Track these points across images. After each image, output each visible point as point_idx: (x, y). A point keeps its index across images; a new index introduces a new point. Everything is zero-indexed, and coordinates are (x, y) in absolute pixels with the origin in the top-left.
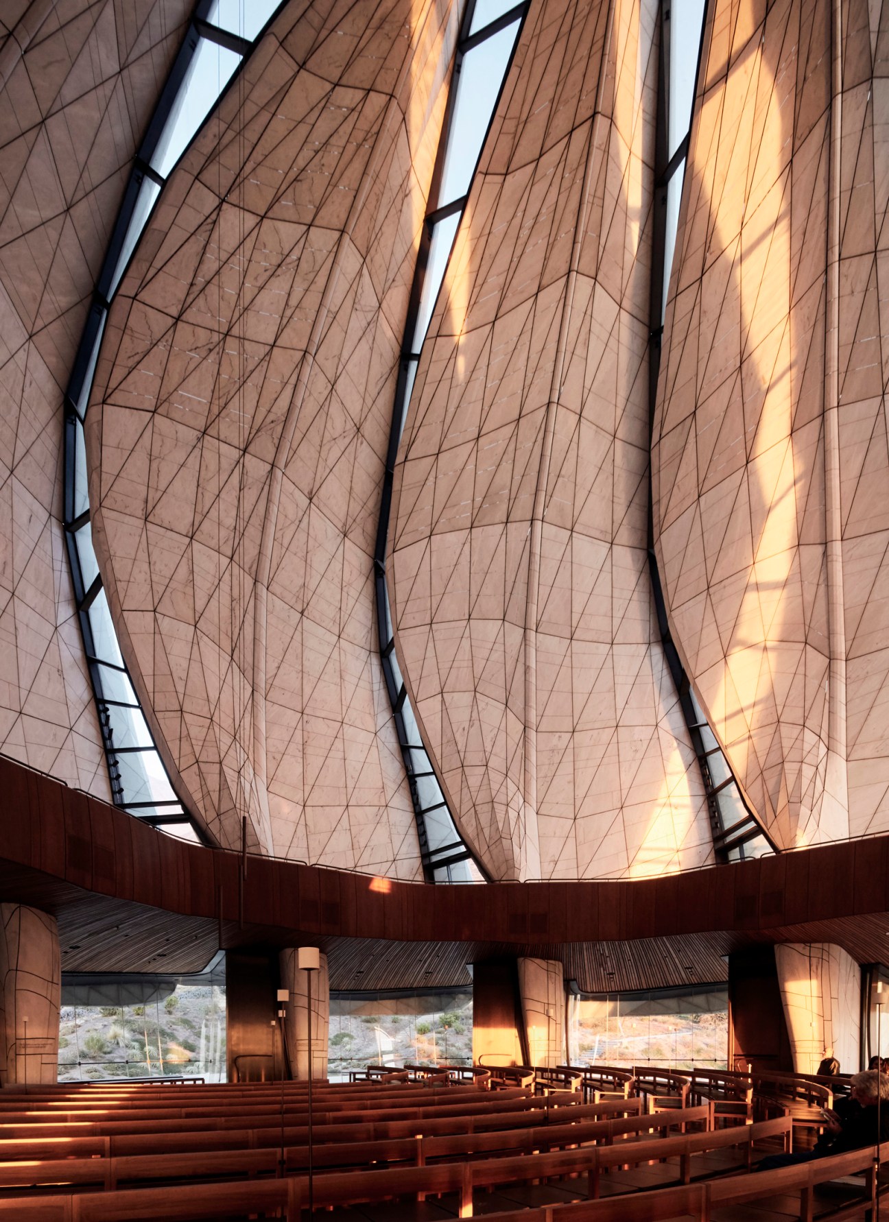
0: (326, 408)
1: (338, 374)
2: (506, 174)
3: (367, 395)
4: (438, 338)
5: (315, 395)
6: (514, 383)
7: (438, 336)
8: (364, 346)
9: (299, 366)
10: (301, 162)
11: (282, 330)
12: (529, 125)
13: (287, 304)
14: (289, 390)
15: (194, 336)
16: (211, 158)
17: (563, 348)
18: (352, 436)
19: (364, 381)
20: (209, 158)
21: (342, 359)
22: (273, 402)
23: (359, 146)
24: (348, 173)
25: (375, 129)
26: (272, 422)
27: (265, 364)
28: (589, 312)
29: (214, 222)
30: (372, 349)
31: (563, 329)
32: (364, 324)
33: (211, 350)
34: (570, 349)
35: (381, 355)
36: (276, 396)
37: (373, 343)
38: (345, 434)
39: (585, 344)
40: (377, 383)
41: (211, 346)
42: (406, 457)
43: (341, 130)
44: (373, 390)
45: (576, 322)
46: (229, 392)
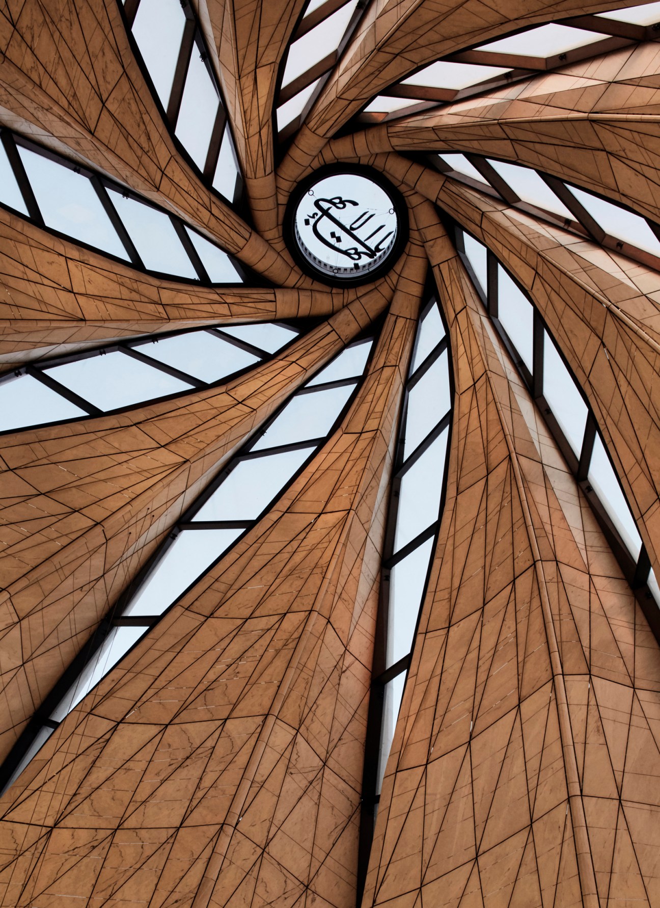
0: (255, 874)
1: (270, 836)
2: (449, 627)
3: (316, 849)
4: (398, 773)
5: (239, 863)
6: (515, 788)
7: (397, 772)
8: (307, 805)
9: (215, 840)
10: (212, 676)
11: (192, 811)
12: (463, 590)
13: (198, 787)
14: (200, 866)
15: (73, 838)
16: (107, 696)
17: (568, 740)
18: (297, 896)
19: (311, 835)
20: (104, 697)
21: (275, 822)
22: (178, 881)
23: (278, 652)
24: (270, 671)
25: (296, 635)
26: (176, 901)
27: (168, 847)
28: (593, 702)
29: (108, 741)
30: (318, 805)
31: (562, 726)
32: (304, 783)
33: (94, 847)
34: (580, 739)
35: (333, 807)
36: (182, 874)
37: (319, 798)
38: (286, 896)
39: (598, 731)
40: (329, 835)
41: (95, 844)
42: (374, 901)
43: (257, 646)
44: (324, 842)
45: (579, 715)
46: (116, 883)
